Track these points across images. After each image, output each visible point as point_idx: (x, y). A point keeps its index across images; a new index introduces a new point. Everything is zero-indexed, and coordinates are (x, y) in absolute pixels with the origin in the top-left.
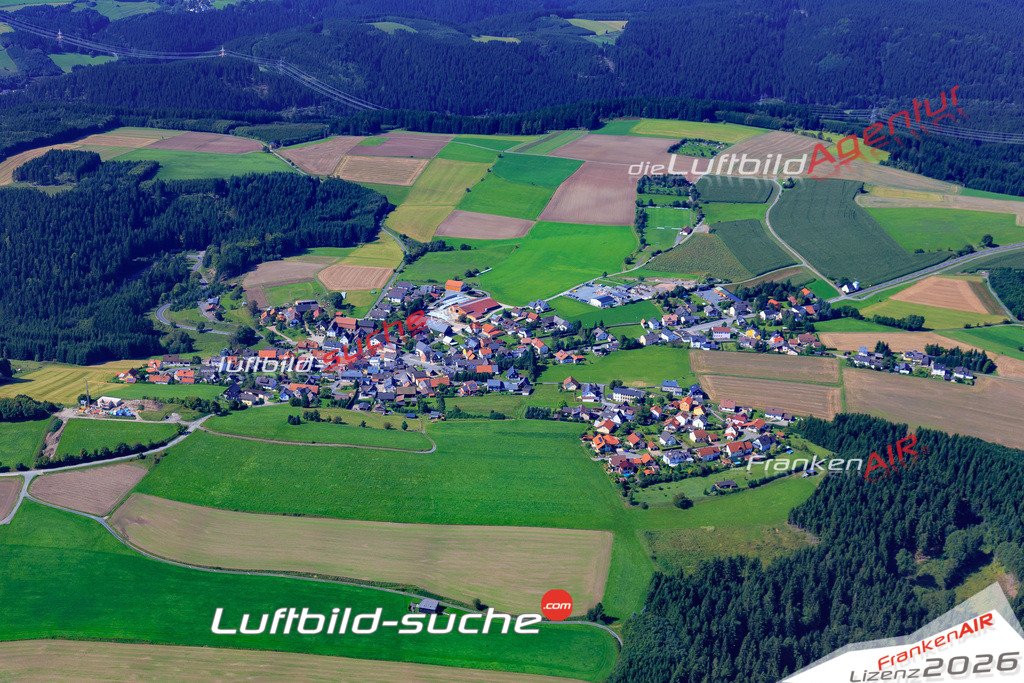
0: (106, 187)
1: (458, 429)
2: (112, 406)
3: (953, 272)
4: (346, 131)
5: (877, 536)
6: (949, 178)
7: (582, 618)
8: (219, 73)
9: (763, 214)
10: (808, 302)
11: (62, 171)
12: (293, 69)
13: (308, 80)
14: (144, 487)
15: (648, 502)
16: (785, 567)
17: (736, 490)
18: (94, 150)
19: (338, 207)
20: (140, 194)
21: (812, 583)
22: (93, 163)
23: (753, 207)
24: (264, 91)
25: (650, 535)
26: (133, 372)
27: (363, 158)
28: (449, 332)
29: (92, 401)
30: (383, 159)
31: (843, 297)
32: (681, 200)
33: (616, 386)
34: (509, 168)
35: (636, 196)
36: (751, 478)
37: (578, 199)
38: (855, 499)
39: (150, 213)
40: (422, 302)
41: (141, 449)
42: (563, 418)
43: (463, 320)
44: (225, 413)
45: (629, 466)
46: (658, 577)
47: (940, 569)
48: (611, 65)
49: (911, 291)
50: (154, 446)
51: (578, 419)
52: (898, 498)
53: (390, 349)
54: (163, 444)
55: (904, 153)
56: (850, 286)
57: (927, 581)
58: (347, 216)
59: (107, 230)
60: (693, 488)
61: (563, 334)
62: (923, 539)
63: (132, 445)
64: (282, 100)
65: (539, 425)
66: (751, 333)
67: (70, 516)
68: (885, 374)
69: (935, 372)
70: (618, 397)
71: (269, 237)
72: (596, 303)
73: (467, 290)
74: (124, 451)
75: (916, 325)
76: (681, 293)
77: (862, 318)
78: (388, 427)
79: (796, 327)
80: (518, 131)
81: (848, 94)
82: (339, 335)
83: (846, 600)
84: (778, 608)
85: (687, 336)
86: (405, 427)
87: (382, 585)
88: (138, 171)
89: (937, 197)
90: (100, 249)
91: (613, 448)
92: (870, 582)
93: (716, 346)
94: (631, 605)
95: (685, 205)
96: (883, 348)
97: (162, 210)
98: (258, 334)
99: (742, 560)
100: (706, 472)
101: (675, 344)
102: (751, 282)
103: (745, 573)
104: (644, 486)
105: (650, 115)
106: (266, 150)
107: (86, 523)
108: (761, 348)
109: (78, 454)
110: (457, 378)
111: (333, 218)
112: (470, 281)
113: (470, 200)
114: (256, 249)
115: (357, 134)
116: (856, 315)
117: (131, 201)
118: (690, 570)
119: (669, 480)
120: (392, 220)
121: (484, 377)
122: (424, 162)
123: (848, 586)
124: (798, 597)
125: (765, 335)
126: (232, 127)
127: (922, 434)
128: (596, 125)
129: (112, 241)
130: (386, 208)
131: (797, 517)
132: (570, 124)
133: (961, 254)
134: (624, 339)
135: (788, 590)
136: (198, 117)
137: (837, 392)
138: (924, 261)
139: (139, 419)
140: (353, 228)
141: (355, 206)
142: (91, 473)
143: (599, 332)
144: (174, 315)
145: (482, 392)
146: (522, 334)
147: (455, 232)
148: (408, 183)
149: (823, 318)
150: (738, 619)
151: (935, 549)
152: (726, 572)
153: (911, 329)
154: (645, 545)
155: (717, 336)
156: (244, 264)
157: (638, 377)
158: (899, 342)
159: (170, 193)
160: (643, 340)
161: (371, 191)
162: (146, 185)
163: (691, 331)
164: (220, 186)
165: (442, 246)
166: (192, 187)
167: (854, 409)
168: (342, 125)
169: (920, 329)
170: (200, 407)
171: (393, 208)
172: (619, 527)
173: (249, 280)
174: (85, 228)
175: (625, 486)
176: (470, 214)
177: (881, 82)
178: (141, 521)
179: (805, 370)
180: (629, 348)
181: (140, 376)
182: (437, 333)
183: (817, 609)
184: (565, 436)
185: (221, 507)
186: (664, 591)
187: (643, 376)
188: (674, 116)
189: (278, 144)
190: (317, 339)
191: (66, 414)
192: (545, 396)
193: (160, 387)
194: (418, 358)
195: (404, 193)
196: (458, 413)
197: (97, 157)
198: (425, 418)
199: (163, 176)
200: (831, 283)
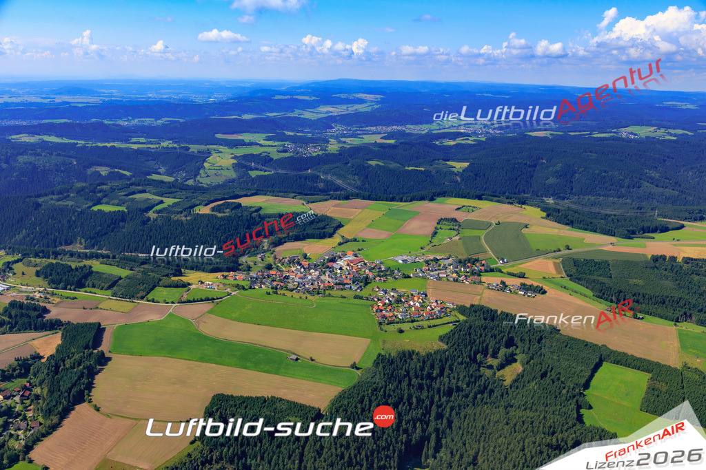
0: (239, 215)
1: (327, 300)
2: (209, 285)
3: (549, 258)
4: (335, 199)
5: (471, 348)
6: (567, 224)
7: (348, 367)
8: (306, 179)
9: (482, 234)
10: (483, 265)
11: (227, 209)
14: (210, 312)
15: (387, 330)
16: (429, 355)
17: (423, 328)
18: (240, 202)
19: (321, 225)
20: (251, 217)
21: (438, 362)
23: (478, 231)
25: (384, 341)
26: (223, 275)
27: (338, 208)
28: (341, 269)
29: (202, 283)
30: (345, 209)
31: (499, 265)
32: (452, 227)
33: (393, 290)
34: (391, 213)
35: (436, 225)
36: (429, 324)
37: (414, 225)
38: (466, 334)
39: (254, 224)
40: (335, 258)
41: (213, 299)
42: (367, 299)
43: (348, 265)
44: (247, 290)
45: (384, 317)
46: (379, 355)
47: (495, 363)
48: (459, 179)
49: (528, 264)
50: (218, 299)
51: (373, 300)
52: (483, 335)
53: (317, 273)
54: (221, 298)
55: (553, 214)
56: (503, 261)
57: (490, 367)
58: (324, 228)
59: (237, 229)
60: (405, 326)
61: (382, 271)
62: (490, 351)
63: (210, 297)
65: (357, 301)
66: (455, 275)
67: (183, 319)
68: (501, 292)
69: (520, 292)
70: (392, 294)
71: (291, 234)
72: (401, 262)
73: (356, 256)
74: (207, 299)
75: (522, 276)
76: (436, 260)
77: (502, 272)
78: (301, 298)
79: (473, 273)
80: (401, 201)
82: (301, 268)
83: (451, 369)
84: (422, 369)
85: (429, 274)
86: (306, 298)
87: (280, 350)
88: (253, 209)
89: (556, 231)
90: (232, 235)
91: (381, 311)
92: (462, 363)
93: (439, 279)
94: (370, 364)
95: (454, 229)
96: (503, 283)
97: (258, 223)
98: (274, 266)
99: (413, 352)
100: (413, 321)
101: (424, 277)
102: (463, 257)
103: (414, 357)
104: (388, 324)
105: (455, 197)
106: (303, 204)
107: (187, 322)
108: (456, 280)
109: (192, 299)
110: (336, 284)
111: (318, 229)
112: (357, 252)
113: (372, 224)
114: (285, 238)
115: (339, 200)
116: (500, 271)
117: (247, 219)
118: (393, 354)
119: (398, 323)
120: (341, 231)
121: (344, 284)
122: (360, 210)
123: (453, 364)
124: (432, 367)
125: (459, 276)
126: (295, 196)
127: (502, 313)
128: (432, 199)
129: (237, 233)
130: (340, 226)
131: (441, 339)
132: (422, 199)
133: (555, 251)
134: (404, 274)
135: (429, 363)
136: (285, 192)
137: (479, 297)
138: (539, 253)
139: (216, 290)
140: (324, 232)
141: (328, 225)
142: (195, 306)
143: (396, 271)
144: (248, 259)
145: (342, 289)
146: (367, 271)
147: (361, 236)
148: (351, 218)
149: (486, 271)
150: (406, 372)
151: (495, 355)
152: (406, 356)
153: (520, 277)
154: (381, 344)
155: (441, 275)
156: (280, 243)
157: (403, 288)
158: (511, 281)
159: (262, 218)
160: (412, 275)
161: (334, 220)
162: (254, 215)
163: (432, 273)
164: (281, 216)
165: (355, 240)
166: (270, 216)
167: (483, 303)
168: (334, 196)
169: (523, 277)
170: (238, 287)
171: (343, 226)
172: (374, 338)
173: (278, 249)
174: (229, 228)
175: (380, 323)
176: (371, 229)
178: (205, 322)
179: (470, 289)
180: (405, 278)
181: (225, 277)
182: (336, 269)
183: (438, 372)
184: (365, 305)
185: (233, 320)
186: (381, 360)
188: (465, 197)
189: (308, 202)
190: (293, 269)
191: (193, 287)
192: (366, 292)
193: (231, 281)
194: (326, 278)
195: (349, 221)
196: (330, 295)
197: (241, 204)
198: (317, 297)
199: (262, 212)
200: (497, 260)
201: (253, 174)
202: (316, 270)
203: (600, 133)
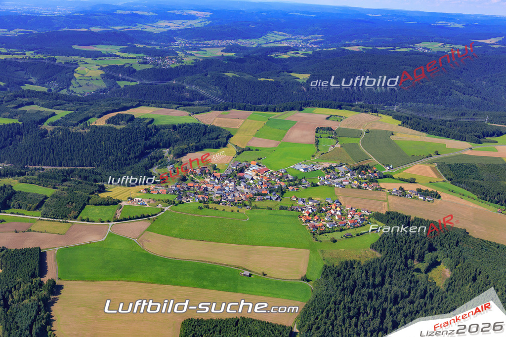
0: (136, 127)
1: (256, 212)
2: (139, 201)
3: (425, 163)
4: (216, 109)
5: (401, 254)
6: (422, 131)
7: (299, 280)
8: (173, 89)
9: (358, 141)
10: (375, 172)
11: (122, 121)
12: (198, 88)
13: (203, 92)
14: (150, 229)
15: (321, 240)
16: (369, 264)
17: (352, 237)
18: (133, 114)
19: (214, 135)
20: (148, 129)
21: (379, 270)
22: (132, 118)
23: (355, 139)
24: (188, 95)
25: (322, 251)
26: (146, 190)
27: (222, 119)
28: (252, 179)
29: (132, 199)
30: (229, 119)
31: (387, 171)
32: (330, 136)
33: (310, 199)
34: (271, 123)
35: (315, 134)
36: (357, 233)
37: (295, 134)
38: (393, 241)
39: (150, 135)
40: (243, 168)
41: (149, 216)
42: (292, 210)
43: (257, 175)
44: (177, 205)
45: (315, 227)
46: (326, 267)
47: (423, 266)
48: (305, 89)
49: (410, 169)
50: (153, 215)
51: (297, 210)
52: (408, 241)
53: (232, 184)
54: (156, 215)
55: (406, 121)
56: (389, 167)
57: (418, 270)
58: (217, 138)
59: (136, 141)
60: (337, 235)
61: (291, 181)
62: (417, 256)
63: (146, 214)
64: (194, 98)
65: (284, 212)
66: (356, 182)
67: (125, 238)
68: (403, 198)
69: (420, 198)
70: (310, 203)
71: (191, 145)
72: (302, 170)
73: (258, 165)
74: (144, 217)
75: (412, 181)
76: (331, 168)
77: (394, 178)
78: (232, 211)
79: (371, 181)
80: (274, 111)
81: (385, 101)
82: (215, 179)
83: (391, 276)
84: (367, 279)
85: (334, 183)
86: (238, 211)
87: (230, 265)
88: (147, 121)
89: (419, 137)
90: (134, 147)
91: (309, 221)
92: (399, 270)
93: (344, 186)
94: (316, 276)
95: (332, 138)
96: (402, 189)
97: (155, 135)
98: (187, 178)
99: (355, 261)
100: (341, 230)
101: (330, 185)
102: (356, 165)
103: (355, 266)
104: (320, 234)
105: (319, 107)
106: (190, 115)
107: (130, 241)
108: (359, 188)
109: (127, 217)
110: (255, 195)
111: (212, 139)
112: (259, 161)
113: (258, 134)
114: (186, 149)
115: (220, 110)
116: (392, 177)
117: (144, 131)
118: (336, 264)
119: (328, 233)
120: (232, 140)
121: (265, 195)
122: (243, 121)
123: (391, 272)
124: (374, 275)
125: (361, 183)
126: (178, 107)
127: (416, 219)
128: (301, 110)
129: (138, 144)
130: (230, 136)
131: (373, 247)
132: (292, 109)
133: (427, 157)
134: (312, 183)
135: (370, 273)
136: (167, 103)
137: (386, 203)
138: (415, 159)
139: (148, 206)
140: (219, 142)
141: (220, 135)
142: (131, 224)
143: (304, 180)
144: (159, 170)
145: (264, 200)
146: (277, 180)
147: (254, 144)
148: (237, 128)
149: (380, 178)
150: (353, 282)
151: (421, 259)
152: (349, 265)
153: (411, 182)
154: (321, 255)
155: (344, 183)
156: (183, 154)
157: (317, 196)
158: (408, 187)
159: (157, 129)
160: (319, 184)
161: (224, 130)
162: (150, 126)
163: (335, 181)
164: (174, 127)
165: (249, 149)
166: (165, 127)
167: (392, 210)
168: (215, 107)
169: (414, 182)
170: (168, 202)
171: (232, 136)
172: (312, 248)
173: (185, 159)
174: (129, 140)
175: (314, 234)
176: (258, 138)
177: (396, 97)
178: (148, 241)
179: (375, 196)
180: (314, 186)
181: (148, 191)
182: (248, 179)
183: (380, 279)
184: (293, 216)
185: (175, 237)
186: (327, 271)
187: (319, 196)
188: (328, 107)
189: (193, 113)
190: (207, 180)
191: (123, 204)
192: (285, 202)
193: (154, 195)
194: (242, 187)
195: (236, 131)
196: (256, 207)
197: (134, 116)
198: (245, 208)
199: (155, 123)
200: (383, 166)
201: (122, 84)
202: (230, 182)
203: (401, 48)
